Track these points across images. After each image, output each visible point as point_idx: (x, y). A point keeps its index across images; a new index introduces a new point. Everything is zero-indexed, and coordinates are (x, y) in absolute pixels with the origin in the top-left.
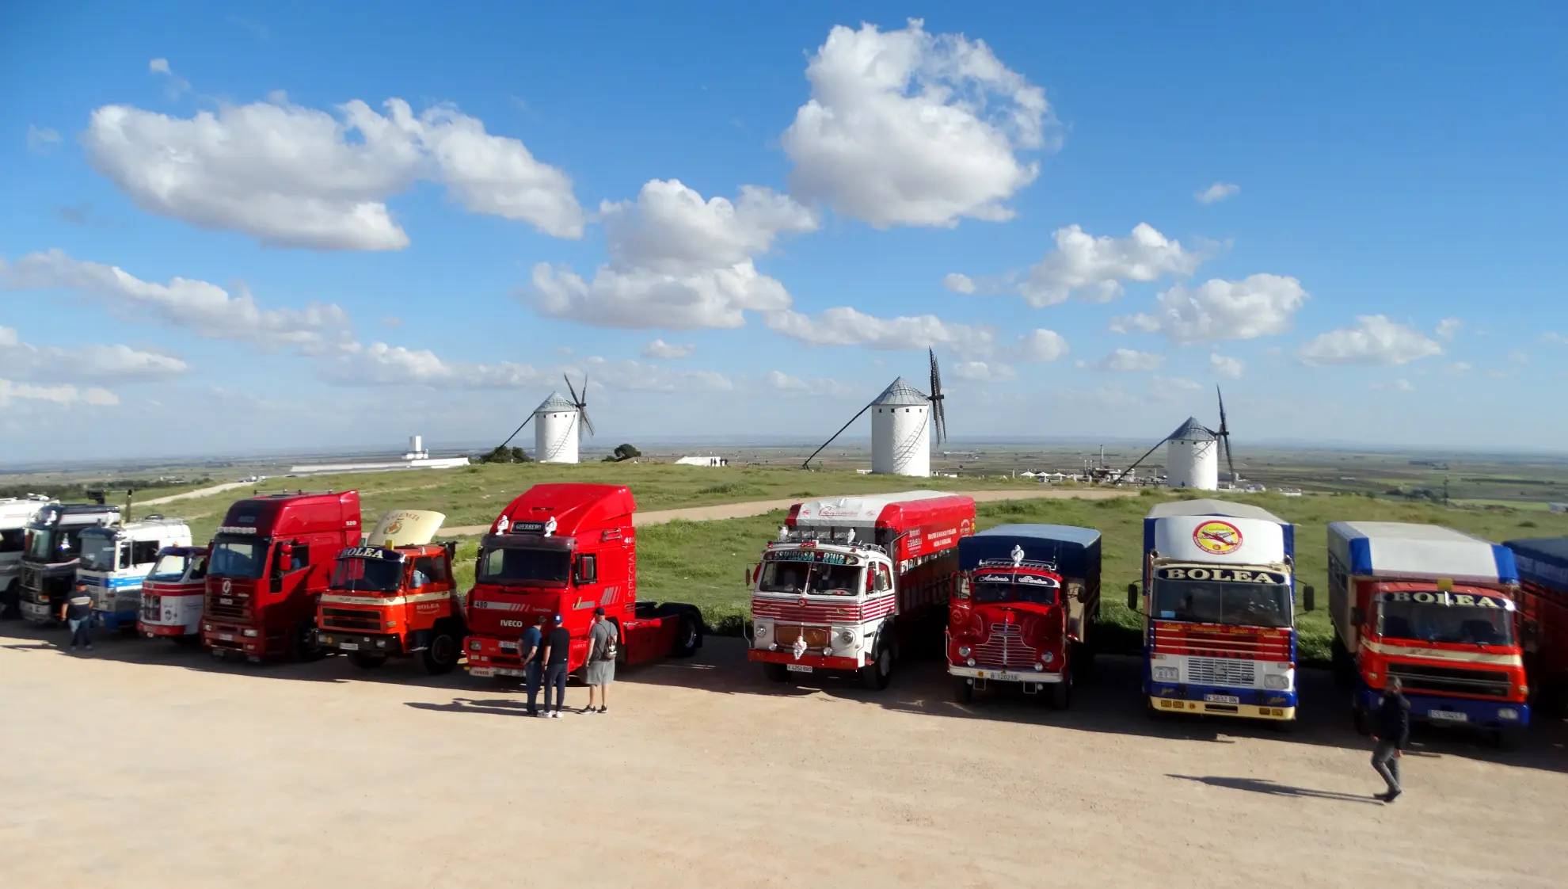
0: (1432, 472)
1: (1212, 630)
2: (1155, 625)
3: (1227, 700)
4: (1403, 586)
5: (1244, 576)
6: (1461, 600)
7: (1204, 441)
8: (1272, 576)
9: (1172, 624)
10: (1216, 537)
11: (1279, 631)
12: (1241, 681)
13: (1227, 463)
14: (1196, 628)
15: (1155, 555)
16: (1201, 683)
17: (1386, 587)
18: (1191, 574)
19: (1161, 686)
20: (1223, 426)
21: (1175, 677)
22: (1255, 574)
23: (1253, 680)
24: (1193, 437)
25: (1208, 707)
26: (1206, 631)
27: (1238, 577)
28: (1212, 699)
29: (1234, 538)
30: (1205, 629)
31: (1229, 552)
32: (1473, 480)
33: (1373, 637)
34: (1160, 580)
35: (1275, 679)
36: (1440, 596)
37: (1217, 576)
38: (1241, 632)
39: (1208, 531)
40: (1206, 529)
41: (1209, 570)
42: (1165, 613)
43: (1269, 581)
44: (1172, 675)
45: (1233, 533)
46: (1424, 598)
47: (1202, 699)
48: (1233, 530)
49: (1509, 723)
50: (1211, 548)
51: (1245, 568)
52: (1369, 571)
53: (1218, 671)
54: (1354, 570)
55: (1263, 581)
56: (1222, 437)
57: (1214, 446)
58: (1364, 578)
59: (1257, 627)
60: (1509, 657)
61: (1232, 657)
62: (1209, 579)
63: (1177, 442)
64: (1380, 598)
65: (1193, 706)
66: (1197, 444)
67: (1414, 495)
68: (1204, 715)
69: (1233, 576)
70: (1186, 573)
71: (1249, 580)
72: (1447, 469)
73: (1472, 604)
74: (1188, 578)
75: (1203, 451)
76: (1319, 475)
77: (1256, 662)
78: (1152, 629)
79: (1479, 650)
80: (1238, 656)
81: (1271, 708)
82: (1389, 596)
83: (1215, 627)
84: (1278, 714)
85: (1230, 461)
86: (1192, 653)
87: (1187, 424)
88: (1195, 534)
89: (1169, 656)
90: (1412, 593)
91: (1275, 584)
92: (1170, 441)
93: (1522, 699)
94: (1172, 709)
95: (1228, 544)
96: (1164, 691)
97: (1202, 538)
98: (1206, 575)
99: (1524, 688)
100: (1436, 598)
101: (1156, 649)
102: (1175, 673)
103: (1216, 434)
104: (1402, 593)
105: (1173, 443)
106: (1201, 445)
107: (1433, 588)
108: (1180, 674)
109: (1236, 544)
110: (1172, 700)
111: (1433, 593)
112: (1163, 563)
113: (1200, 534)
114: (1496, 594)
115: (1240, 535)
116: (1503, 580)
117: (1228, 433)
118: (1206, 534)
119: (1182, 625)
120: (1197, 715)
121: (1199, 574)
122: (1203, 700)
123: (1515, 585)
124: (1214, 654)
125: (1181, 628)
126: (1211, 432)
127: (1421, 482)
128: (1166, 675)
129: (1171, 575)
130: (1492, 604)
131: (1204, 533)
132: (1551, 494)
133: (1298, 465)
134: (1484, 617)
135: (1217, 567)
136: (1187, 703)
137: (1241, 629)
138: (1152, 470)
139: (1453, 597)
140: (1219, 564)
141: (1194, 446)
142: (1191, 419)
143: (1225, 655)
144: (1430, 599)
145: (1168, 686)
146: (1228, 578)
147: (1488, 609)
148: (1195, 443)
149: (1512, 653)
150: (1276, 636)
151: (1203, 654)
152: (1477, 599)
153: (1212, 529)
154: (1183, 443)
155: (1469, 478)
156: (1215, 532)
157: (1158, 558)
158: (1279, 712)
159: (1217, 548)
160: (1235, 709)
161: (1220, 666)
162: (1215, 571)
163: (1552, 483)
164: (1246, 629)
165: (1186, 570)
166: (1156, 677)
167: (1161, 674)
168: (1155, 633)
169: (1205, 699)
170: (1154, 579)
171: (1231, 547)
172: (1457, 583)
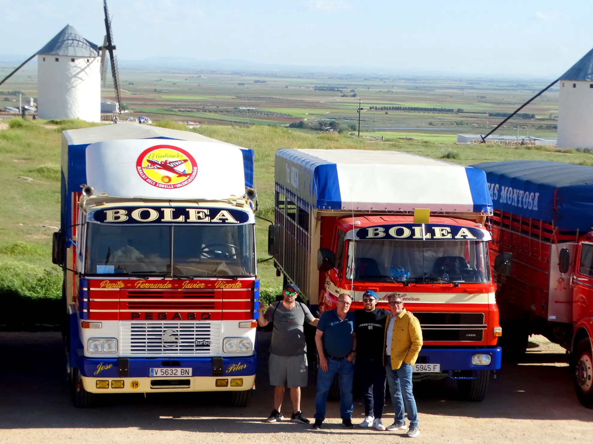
0: (339, 99)
1: (161, 285)
2: (90, 284)
3: (177, 373)
4: (377, 220)
5: (201, 215)
6: (438, 233)
7: (83, 57)
8: (232, 212)
9: (111, 282)
10: (165, 166)
11: (241, 281)
12: (195, 348)
13: (114, 89)
14: (142, 285)
15: (88, 191)
16: (146, 354)
17: (358, 222)
18: (136, 215)
19: (95, 362)
20: (108, 38)
21: (114, 349)
22: (214, 212)
23: (208, 346)
24: (71, 52)
25: (154, 383)
26: (154, 288)
27: (193, 217)
28: (159, 373)
29: (187, 167)
30: (152, 286)
31: (182, 185)
32: (382, 109)
33: (342, 282)
34: (94, 224)
35: (235, 341)
36: (417, 229)
37: (168, 216)
38: (195, 286)
39: (154, 159)
40: (152, 156)
41: (157, 209)
42: (101, 269)
43: (231, 219)
44: (110, 347)
45: (185, 161)
46: (400, 232)
47: (146, 374)
48: (185, 157)
49: (482, 368)
50: (159, 181)
51: (201, 205)
52: (338, 205)
53: (167, 337)
54: (320, 204)
55: (224, 221)
56: (107, 52)
57: (97, 63)
58: (331, 212)
59: (215, 279)
60: (485, 295)
61: (184, 319)
62: (158, 221)
63: (50, 59)
64: (352, 235)
65: (135, 384)
66: (76, 61)
67: (320, 127)
68: (148, 394)
69: (187, 216)
70: (129, 214)
71: (207, 219)
72: (354, 96)
73: (449, 236)
74: (131, 220)
75: (83, 70)
76: (213, 104)
77: (213, 323)
78: (85, 289)
79: (454, 289)
80: (191, 316)
81: (230, 378)
82: (362, 232)
83: (163, 282)
84: (238, 385)
85: (116, 86)
86: (134, 317)
87: (62, 33)
88: (139, 163)
89: (106, 323)
90: (387, 228)
91: (238, 223)
92: (42, 56)
93: (495, 342)
94: (110, 390)
95: (180, 175)
96: (100, 368)
97: (147, 168)
98: (154, 215)
99: (498, 330)
100: (413, 233)
101: (90, 316)
102: (113, 345)
103: (100, 49)
104: (376, 227)
105: (44, 59)
106: (81, 63)
107: (409, 220)
108: (121, 345)
109: (190, 175)
110: (110, 379)
111: (409, 226)
112: (99, 202)
113: (145, 163)
114: (472, 224)
115: (194, 164)
116: (477, 208)
117: (114, 48)
118: (153, 163)
119: (123, 281)
120: (139, 396)
121: (145, 215)
122: (148, 376)
123: (490, 212)
124: (163, 316)
125: (122, 285)
126: (93, 46)
127: (327, 112)
128: (103, 347)
129: (110, 217)
130: (470, 236)
131: (149, 161)
132: (459, 124)
133: (190, 91)
134: (457, 252)
135: (167, 204)
136: (128, 381)
137: (196, 282)
138: (9, 97)
139: (430, 229)
140: (170, 201)
141: (72, 64)
142: (67, 28)
143: (176, 317)
144: (407, 233)
145: (106, 361)
146: (181, 219)
147: (464, 240)
148: (73, 60)
149: (488, 291)
150: (237, 288)
151: (148, 316)
152: (455, 230)
153: (158, 156)
154: (57, 60)
155: (378, 106)
156: (164, 160)
157: (92, 197)
158: (239, 382)
159: (167, 180)
160: (187, 383)
161: (170, 331)
162: (165, 210)
163: (460, 111)
164: (201, 282)
165: (130, 210)
166: (89, 351)
167: (96, 347)
168: (90, 294)
169: (151, 374)
170: (88, 223)
171: (184, 178)
172: (434, 214)
